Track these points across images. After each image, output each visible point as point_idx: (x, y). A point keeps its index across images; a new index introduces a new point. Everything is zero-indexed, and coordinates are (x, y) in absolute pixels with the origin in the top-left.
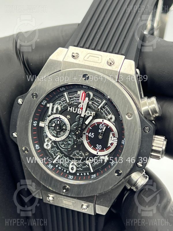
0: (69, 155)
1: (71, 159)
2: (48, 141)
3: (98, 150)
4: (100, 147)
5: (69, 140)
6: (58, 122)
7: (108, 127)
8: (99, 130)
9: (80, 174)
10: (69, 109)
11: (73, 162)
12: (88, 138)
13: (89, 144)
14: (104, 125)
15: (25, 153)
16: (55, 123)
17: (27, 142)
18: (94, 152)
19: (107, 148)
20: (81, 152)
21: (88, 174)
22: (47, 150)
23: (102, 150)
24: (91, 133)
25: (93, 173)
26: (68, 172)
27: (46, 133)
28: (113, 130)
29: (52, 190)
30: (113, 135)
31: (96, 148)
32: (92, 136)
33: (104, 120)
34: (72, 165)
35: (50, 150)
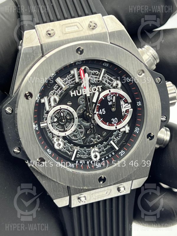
0: (85, 143)
1: (88, 147)
2: (57, 140)
3: (115, 124)
4: (116, 119)
6: (62, 114)
7: (117, 96)
8: (109, 102)
9: (105, 158)
10: (72, 94)
11: (93, 150)
12: (100, 116)
13: (104, 122)
14: (112, 95)
16: (57, 117)
18: (113, 128)
19: (124, 117)
20: (96, 134)
21: (113, 153)
23: (119, 122)
24: (101, 110)
25: (119, 150)
27: (50, 132)
28: (123, 97)
29: (88, 189)
30: (124, 101)
31: (112, 123)
32: (104, 112)
33: (110, 90)
34: (93, 153)
35: (62, 149)
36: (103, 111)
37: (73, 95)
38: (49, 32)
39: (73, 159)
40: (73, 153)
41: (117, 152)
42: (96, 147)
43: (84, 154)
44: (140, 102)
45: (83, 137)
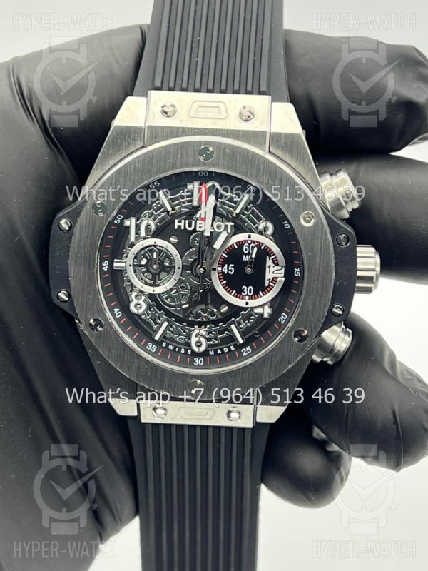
0: (186, 317)
1: (192, 324)
2: (136, 296)
3: (247, 298)
4: (250, 290)
5: (182, 287)
6: (155, 254)
7: (262, 248)
8: (244, 256)
9: (216, 351)
10: (177, 224)
11: (197, 331)
12: (223, 276)
13: (227, 289)
14: (252, 244)
15: (97, 330)
16: (146, 258)
17: (97, 307)
18: (240, 303)
19: (266, 290)
20: (210, 306)
21: (232, 348)
22: (137, 315)
23: (256, 296)
24: (226, 265)
25: (244, 345)
26: (189, 352)
27: (129, 281)
28: (272, 252)
30: (274, 262)
31: (243, 293)
32: (231, 271)
33: (252, 234)
34: (196, 336)
35: (144, 314)
36: (230, 269)
37: (179, 227)
38: (165, 109)
39: (157, 338)
40: (160, 327)
41: (239, 347)
42: (205, 328)
43: (180, 335)
44: (298, 270)
45: (185, 304)
